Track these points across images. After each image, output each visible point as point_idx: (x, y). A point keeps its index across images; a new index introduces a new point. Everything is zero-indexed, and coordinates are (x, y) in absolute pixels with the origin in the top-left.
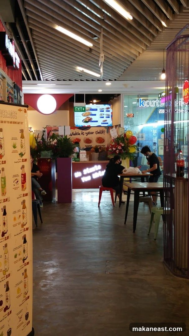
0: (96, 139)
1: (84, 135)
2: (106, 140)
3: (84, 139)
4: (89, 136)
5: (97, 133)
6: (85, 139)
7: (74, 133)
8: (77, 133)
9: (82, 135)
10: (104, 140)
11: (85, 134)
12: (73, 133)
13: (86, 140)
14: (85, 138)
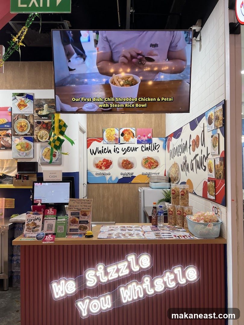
0: (142, 161)
1: (118, 152)
2: (162, 162)
3: (119, 161)
4: (129, 156)
5: (143, 149)
6: (121, 162)
7: (100, 149)
8: (105, 149)
9: (116, 154)
10: (157, 163)
11: (120, 151)
12: (97, 149)
13: (123, 163)
14: (120, 158)
